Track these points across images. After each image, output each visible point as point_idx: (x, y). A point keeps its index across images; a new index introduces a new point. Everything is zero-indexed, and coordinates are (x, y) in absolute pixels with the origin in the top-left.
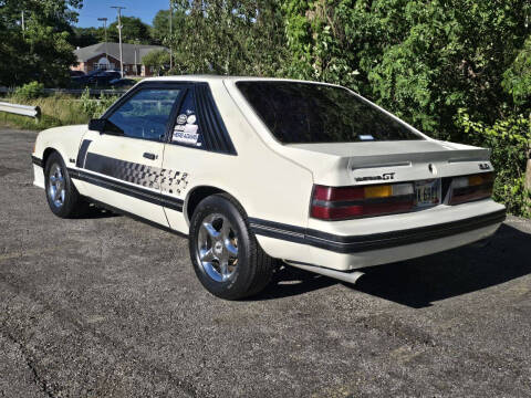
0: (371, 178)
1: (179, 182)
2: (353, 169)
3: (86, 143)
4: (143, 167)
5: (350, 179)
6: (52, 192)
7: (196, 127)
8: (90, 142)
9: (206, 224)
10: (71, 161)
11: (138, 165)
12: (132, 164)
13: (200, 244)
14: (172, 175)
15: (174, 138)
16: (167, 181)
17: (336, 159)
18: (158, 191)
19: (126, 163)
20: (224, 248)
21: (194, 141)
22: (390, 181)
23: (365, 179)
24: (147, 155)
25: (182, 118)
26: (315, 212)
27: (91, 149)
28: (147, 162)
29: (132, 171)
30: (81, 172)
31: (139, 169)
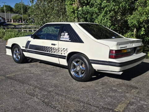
0: (123, 48)
1: (64, 51)
2: (119, 45)
3: (29, 42)
4: (51, 48)
5: (119, 48)
6: (15, 56)
7: (68, 36)
8: (30, 41)
9: (73, 62)
10: (23, 47)
11: (49, 47)
12: (47, 47)
13: (72, 67)
14: (62, 49)
15: (61, 39)
16: (60, 51)
17: (116, 43)
18: (57, 54)
19: (45, 47)
20: (80, 68)
21: (68, 40)
22: (126, 48)
23: (122, 48)
25: (63, 34)
26: (110, 57)
27: (31, 43)
28: (53, 46)
29: (47, 49)
30: (27, 50)
31: (50, 48)
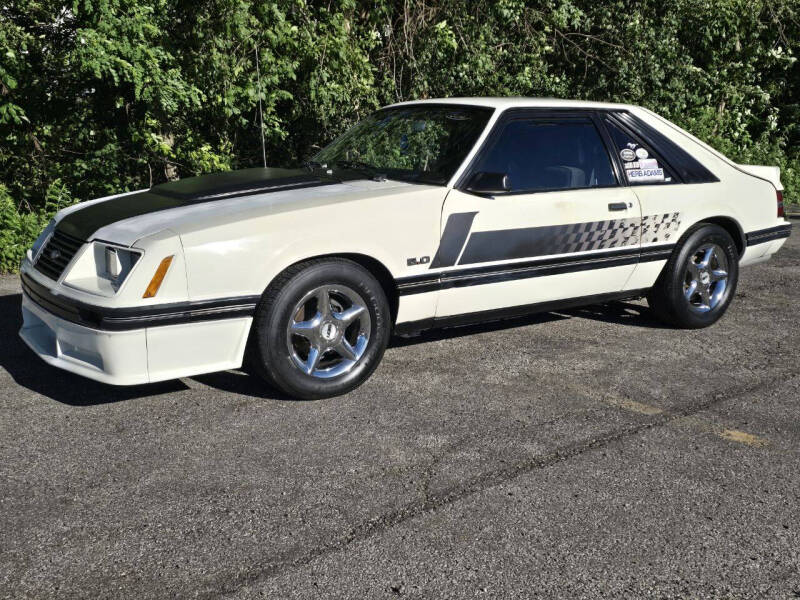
1: (668, 225)
3: (464, 220)
7: (654, 161)
8: (472, 215)
11: (601, 224)
14: (659, 221)
16: (652, 228)
18: (637, 246)
21: (661, 177)
24: (613, 207)
25: (626, 154)
28: (617, 216)
29: (592, 234)
30: (444, 274)
31: (605, 227)
